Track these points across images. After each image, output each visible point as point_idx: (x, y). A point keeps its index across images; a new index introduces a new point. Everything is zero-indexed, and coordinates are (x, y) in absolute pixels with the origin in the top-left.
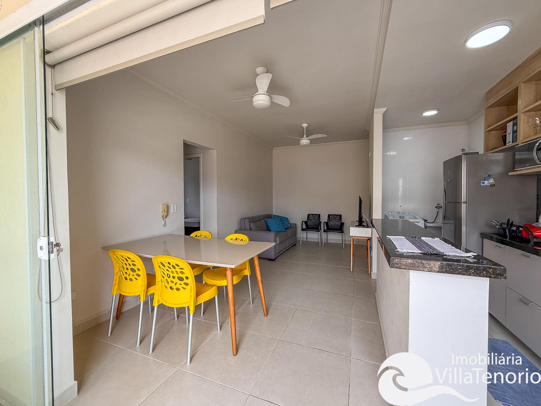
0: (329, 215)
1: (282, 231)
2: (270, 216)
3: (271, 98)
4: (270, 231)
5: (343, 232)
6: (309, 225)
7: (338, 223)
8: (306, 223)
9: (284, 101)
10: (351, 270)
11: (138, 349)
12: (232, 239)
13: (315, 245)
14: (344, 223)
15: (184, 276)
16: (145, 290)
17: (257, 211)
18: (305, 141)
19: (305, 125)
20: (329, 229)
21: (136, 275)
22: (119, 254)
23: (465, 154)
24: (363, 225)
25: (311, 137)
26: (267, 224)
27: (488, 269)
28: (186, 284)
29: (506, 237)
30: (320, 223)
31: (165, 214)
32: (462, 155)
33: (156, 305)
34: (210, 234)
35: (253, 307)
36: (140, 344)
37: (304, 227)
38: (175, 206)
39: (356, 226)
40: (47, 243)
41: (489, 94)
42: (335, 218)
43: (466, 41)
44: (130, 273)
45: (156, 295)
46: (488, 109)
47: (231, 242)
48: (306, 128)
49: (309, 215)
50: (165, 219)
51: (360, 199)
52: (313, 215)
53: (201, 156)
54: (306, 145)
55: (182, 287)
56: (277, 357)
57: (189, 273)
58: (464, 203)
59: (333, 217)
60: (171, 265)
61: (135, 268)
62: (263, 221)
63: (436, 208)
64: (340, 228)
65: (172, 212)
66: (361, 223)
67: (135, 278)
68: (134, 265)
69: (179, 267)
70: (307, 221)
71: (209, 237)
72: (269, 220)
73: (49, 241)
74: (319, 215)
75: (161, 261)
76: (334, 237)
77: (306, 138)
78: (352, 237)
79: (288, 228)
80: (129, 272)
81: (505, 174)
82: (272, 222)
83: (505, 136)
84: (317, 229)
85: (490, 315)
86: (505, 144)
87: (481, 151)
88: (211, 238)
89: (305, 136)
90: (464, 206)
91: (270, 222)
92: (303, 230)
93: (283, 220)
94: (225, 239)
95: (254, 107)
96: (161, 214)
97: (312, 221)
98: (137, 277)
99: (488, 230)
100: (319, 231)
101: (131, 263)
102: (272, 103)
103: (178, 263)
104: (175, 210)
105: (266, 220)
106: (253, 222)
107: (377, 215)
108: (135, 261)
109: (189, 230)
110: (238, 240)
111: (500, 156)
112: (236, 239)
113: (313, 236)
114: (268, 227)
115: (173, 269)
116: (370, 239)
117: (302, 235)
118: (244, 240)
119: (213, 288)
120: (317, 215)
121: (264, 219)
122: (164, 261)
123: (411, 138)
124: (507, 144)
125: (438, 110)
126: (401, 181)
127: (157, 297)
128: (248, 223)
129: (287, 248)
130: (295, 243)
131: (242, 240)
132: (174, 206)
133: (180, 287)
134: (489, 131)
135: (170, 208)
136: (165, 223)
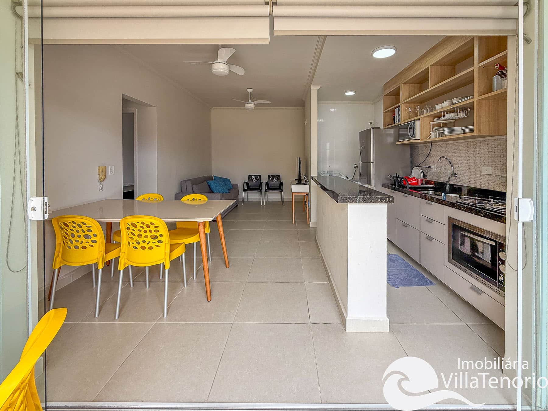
0: (269, 176)
1: (226, 193)
2: (210, 178)
3: (229, 67)
4: (212, 192)
5: (282, 191)
6: (250, 186)
7: (278, 183)
8: (247, 183)
9: (240, 71)
10: (294, 223)
11: (97, 320)
12: (188, 200)
13: (257, 205)
14: (283, 182)
15: (158, 234)
16: (104, 256)
17: (197, 173)
18: (250, 105)
19: (250, 90)
20: (269, 188)
21: (91, 242)
22: (70, 221)
23: (372, 128)
24: (302, 182)
25: (256, 102)
26: (209, 186)
27: (386, 199)
28: (160, 242)
29: (395, 186)
30: (261, 183)
31: (103, 176)
32: (371, 129)
33: (121, 268)
34: (162, 197)
35: (212, 264)
36: (99, 315)
37: (246, 188)
38: (113, 167)
39: (297, 183)
40: (42, 204)
41: (386, 86)
42: (275, 178)
43: (372, 53)
44: (83, 241)
45: (122, 258)
46: (385, 96)
47: (188, 202)
48: (251, 93)
49: (250, 176)
50: (102, 182)
51: (300, 160)
52: (253, 175)
53: (136, 113)
54: (251, 109)
55: (156, 245)
56: (248, 294)
57: (163, 230)
58: (373, 163)
59: (272, 177)
60: (145, 224)
61: (91, 234)
62: (205, 182)
63: (354, 167)
64: (280, 188)
65: (110, 174)
66: (300, 182)
67: (90, 245)
68: (90, 231)
69: (154, 226)
70: (248, 182)
71: (160, 200)
72: (210, 182)
73: (44, 201)
74: (260, 176)
75: (132, 221)
76: (274, 196)
77: (251, 103)
78: (293, 194)
79: (231, 189)
80: (83, 239)
81: (394, 143)
82: (215, 184)
83: (394, 116)
84: (259, 189)
85: (388, 239)
86: (394, 123)
87: (382, 128)
88: (162, 200)
89: (250, 100)
90: (372, 165)
91: (213, 184)
92: (245, 190)
93: (225, 181)
94: (181, 200)
95: (212, 73)
96: (97, 177)
97: (253, 182)
98: (92, 244)
99: (387, 182)
100: (260, 191)
101: (85, 229)
102: (230, 71)
103: (153, 221)
104: (113, 171)
105: (208, 181)
106: (196, 184)
107: (314, 173)
108: (91, 227)
109: (129, 195)
110: (195, 200)
111: (392, 131)
112: (194, 199)
113: (254, 196)
114: (210, 189)
115: (146, 229)
116: (308, 194)
117: (243, 196)
118: (202, 200)
119: (181, 246)
120: (258, 175)
121: (206, 181)
122: (137, 221)
123: (335, 110)
124: (395, 123)
125: (355, 92)
126: (328, 145)
127: (123, 260)
128: (191, 185)
129: (231, 209)
130: (237, 204)
131: (200, 200)
132: (111, 167)
133: (153, 245)
134: (386, 112)
135: (107, 169)
136: (102, 187)
